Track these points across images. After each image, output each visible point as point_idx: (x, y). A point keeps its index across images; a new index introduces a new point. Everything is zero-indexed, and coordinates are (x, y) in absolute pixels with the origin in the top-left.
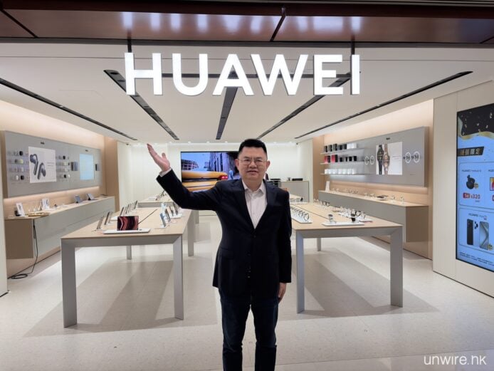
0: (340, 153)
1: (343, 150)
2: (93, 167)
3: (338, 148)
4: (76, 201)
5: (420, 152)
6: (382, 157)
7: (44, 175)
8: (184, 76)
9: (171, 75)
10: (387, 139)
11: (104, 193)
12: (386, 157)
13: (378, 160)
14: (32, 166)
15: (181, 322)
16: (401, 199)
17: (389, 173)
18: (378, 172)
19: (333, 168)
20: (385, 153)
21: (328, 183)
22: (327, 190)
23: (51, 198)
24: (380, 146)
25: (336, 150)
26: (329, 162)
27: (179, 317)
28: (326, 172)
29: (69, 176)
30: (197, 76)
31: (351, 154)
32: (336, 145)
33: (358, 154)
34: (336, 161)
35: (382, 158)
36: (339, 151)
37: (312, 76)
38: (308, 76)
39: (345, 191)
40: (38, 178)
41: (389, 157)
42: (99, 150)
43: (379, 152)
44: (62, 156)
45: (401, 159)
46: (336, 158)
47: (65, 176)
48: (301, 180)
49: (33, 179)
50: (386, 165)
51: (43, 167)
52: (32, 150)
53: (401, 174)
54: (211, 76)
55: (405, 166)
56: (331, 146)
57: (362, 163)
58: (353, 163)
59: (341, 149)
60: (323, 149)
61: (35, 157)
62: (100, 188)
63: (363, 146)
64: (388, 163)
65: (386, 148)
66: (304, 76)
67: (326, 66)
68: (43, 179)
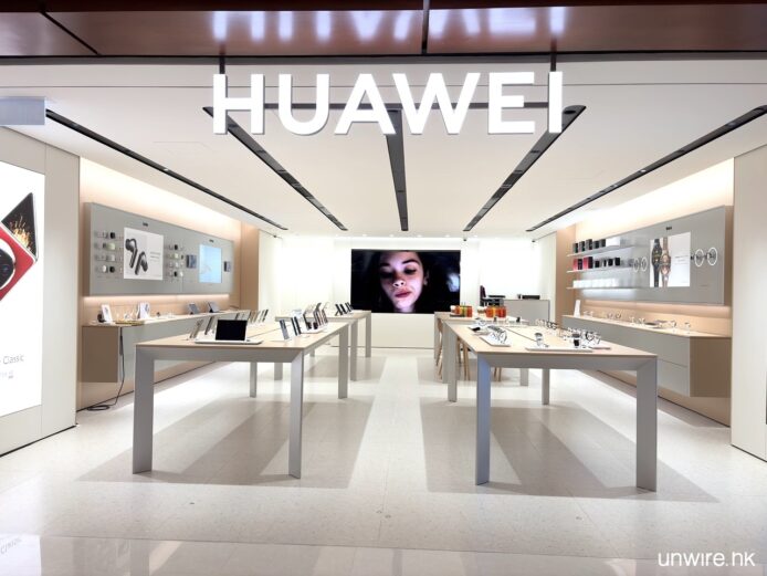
0: (596, 255)
1: (601, 248)
2: (220, 266)
3: (593, 245)
4: (190, 310)
5: (717, 248)
6: (659, 258)
7: (145, 269)
10: (668, 229)
11: (235, 305)
12: (665, 258)
13: (653, 263)
14: (128, 255)
15: (296, 481)
16: (685, 324)
17: (670, 285)
18: (652, 284)
19: (586, 279)
20: (664, 252)
21: (578, 303)
22: (577, 314)
23: (152, 304)
24: (657, 241)
25: (591, 248)
26: (580, 267)
27: (295, 474)
28: (577, 284)
29: (181, 274)
30: (313, 106)
31: (612, 255)
32: (590, 241)
33: (623, 255)
34: (591, 266)
35: (660, 261)
36: (594, 250)
37: (485, 106)
38: (479, 106)
39: (603, 314)
40: (136, 272)
41: (670, 258)
42: (232, 242)
43: (654, 250)
44: (173, 245)
45: (688, 259)
46: (592, 263)
47: (176, 274)
48: (537, 297)
49: (128, 274)
50: (665, 272)
51: (143, 257)
52: (129, 233)
53: (687, 284)
54: (333, 106)
55: (694, 272)
56: (583, 243)
57: (628, 269)
58: (614, 270)
59: (597, 246)
60: (572, 248)
61: (132, 243)
62: (231, 296)
63: (633, 242)
64: (669, 267)
65: (666, 244)
66: (473, 106)
67: (509, 88)
68: (143, 275)
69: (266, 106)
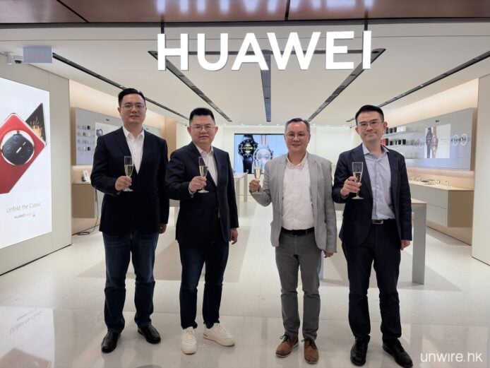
0: (391, 137)
1: (393, 133)
3: (389, 131)
5: (467, 134)
6: (431, 140)
8: (207, 53)
9: (195, 53)
10: (437, 121)
12: (434, 140)
13: (427, 143)
17: (437, 157)
18: (426, 156)
20: (434, 136)
24: (430, 129)
25: (387, 133)
30: (218, 53)
31: (401, 137)
33: (408, 137)
36: (389, 134)
37: (324, 52)
38: (320, 52)
41: (437, 140)
42: (160, 129)
43: (428, 135)
45: (449, 141)
46: (387, 142)
50: (434, 149)
52: (98, 126)
53: (448, 157)
54: (230, 53)
57: (411, 147)
58: (402, 147)
59: (391, 132)
61: (100, 132)
64: (436, 146)
65: (435, 132)
66: (316, 52)
67: (338, 42)
69: (190, 53)
